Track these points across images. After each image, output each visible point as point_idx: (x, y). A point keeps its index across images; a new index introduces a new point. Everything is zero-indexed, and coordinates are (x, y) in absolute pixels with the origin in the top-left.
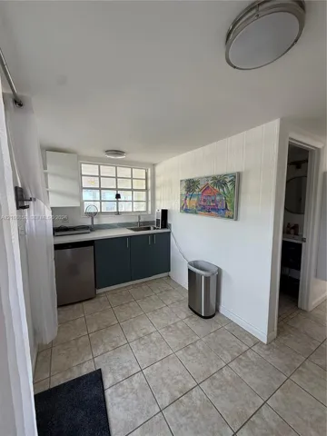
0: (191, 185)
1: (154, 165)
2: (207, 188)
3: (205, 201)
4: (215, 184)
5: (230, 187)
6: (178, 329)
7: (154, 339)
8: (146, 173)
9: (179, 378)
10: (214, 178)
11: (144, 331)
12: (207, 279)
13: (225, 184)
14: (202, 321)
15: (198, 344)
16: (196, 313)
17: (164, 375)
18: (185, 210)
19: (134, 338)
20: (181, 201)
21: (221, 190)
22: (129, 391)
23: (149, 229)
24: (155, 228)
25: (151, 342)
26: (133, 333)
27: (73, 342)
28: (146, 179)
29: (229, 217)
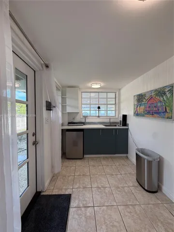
0: (140, 98)
1: (120, 90)
2: (151, 98)
3: (149, 107)
4: (157, 95)
5: (169, 95)
6: (124, 191)
7: (107, 192)
8: (116, 95)
9: (115, 224)
10: (156, 90)
11: (102, 184)
12: (150, 163)
13: (165, 93)
14: (145, 192)
15: (137, 207)
16: (141, 186)
17: (106, 216)
18: (137, 114)
19: (95, 186)
20: (134, 109)
21: (162, 99)
22: (84, 215)
23: (116, 126)
24: (119, 126)
25: (105, 192)
26: (96, 183)
27: (67, 177)
28: (115, 98)
29: (168, 118)
